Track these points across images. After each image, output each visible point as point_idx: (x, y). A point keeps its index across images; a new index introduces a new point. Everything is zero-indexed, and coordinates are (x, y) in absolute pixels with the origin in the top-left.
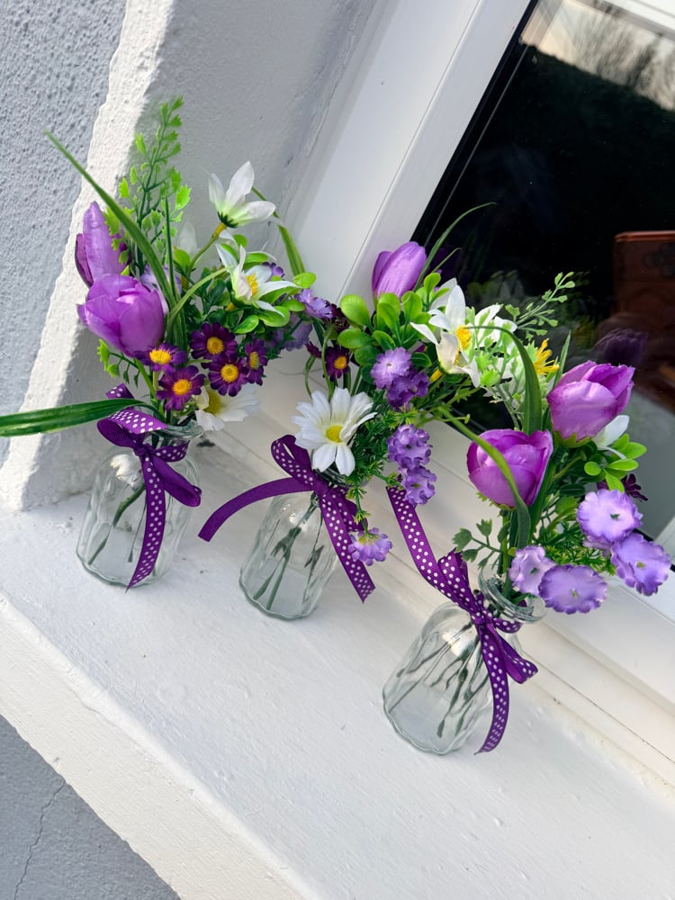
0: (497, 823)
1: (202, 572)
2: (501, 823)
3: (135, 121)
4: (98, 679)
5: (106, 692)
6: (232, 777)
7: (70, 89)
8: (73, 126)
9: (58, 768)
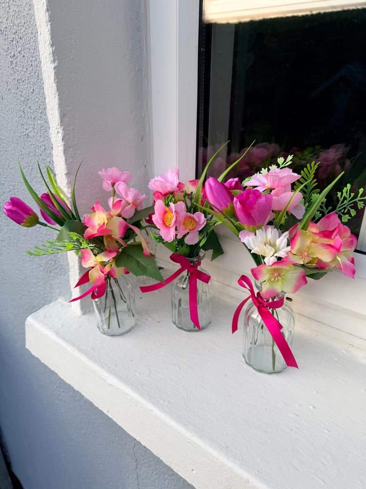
0: (311, 408)
1: (159, 322)
2: (314, 407)
3: (63, 151)
4: (112, 372)
5: (115, 377)
6: (169, 402)
7: (45, 150)
8: (50, 162)
9: (110, 415)
